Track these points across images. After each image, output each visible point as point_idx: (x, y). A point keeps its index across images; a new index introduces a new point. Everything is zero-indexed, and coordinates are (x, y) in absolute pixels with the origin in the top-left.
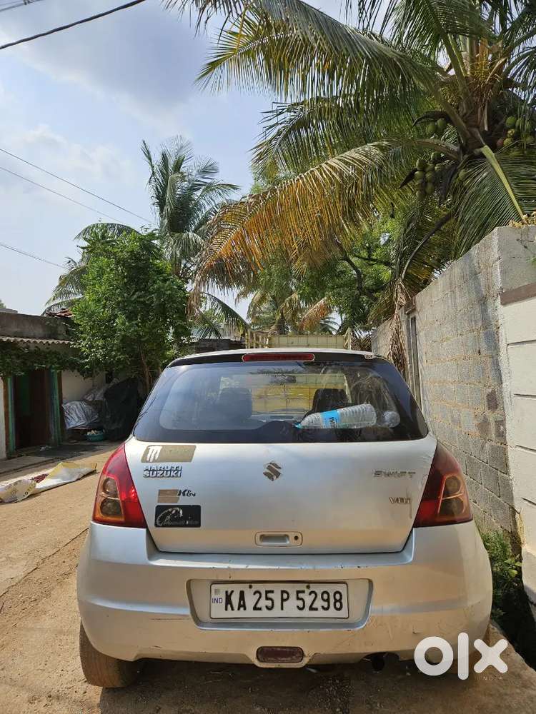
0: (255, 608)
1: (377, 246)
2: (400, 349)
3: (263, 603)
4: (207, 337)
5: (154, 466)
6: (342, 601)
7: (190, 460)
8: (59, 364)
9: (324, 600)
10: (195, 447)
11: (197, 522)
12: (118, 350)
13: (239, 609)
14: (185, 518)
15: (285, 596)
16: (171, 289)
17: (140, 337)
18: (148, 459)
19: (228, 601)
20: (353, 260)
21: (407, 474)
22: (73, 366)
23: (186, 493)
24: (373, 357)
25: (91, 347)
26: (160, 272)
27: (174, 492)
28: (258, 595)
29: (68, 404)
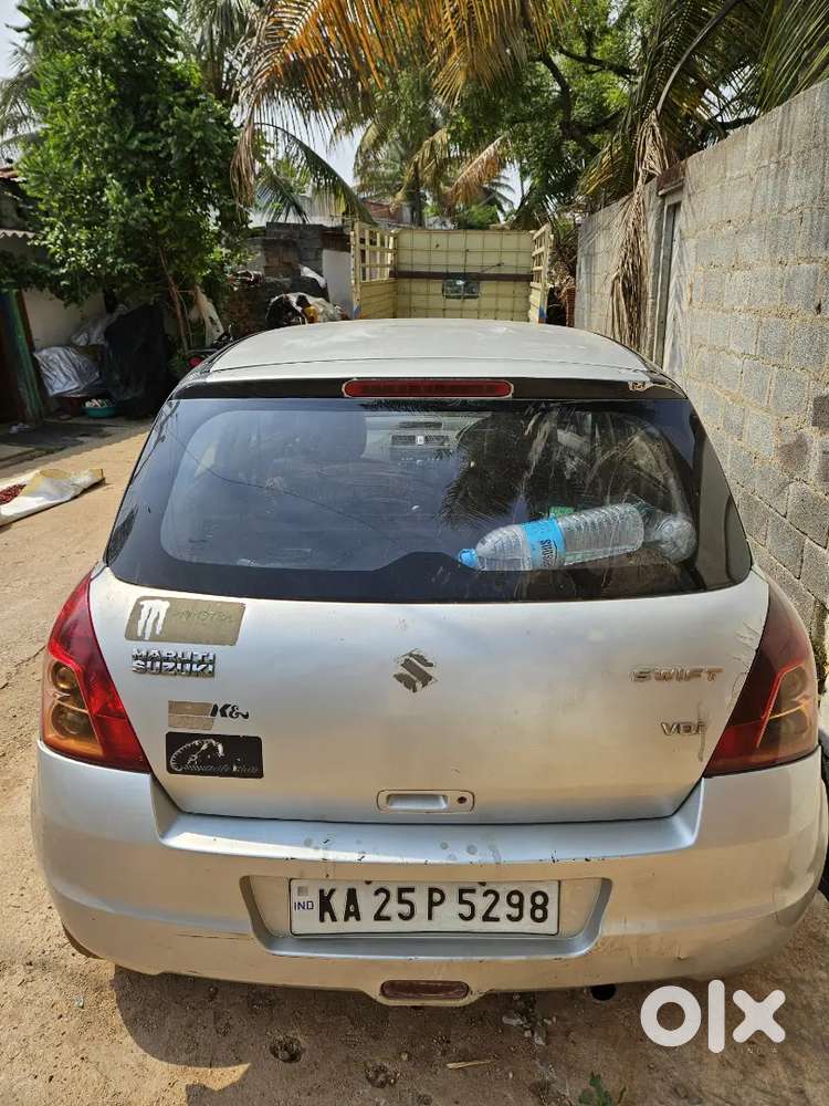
0: (378, 917)
1: (605, 31)
2: (638, 272)
3: (393, 908)
4: (281, 219)
5: (155, 649)
6: (547, 907)
7: (233, 643)
8: (13, 276)
9: (511, 905)
10: (243, 607)
11: (254, 770)
12: (117, 253)
13: (346, 919)
14: (229, 758)
15: (437, 897)
16: (203, 126)
17: (155, 226)
18: (139, 633)
19: (325, 905)
20: (558, 59)
21: (704, 675)
22: (41, 281)
23: (228, 711)
24: (648, 386)
25: (66, 244)
26: (179, 84)
27: (200, 708)
28: (383, 896)
29: (44, 353)
